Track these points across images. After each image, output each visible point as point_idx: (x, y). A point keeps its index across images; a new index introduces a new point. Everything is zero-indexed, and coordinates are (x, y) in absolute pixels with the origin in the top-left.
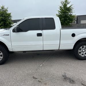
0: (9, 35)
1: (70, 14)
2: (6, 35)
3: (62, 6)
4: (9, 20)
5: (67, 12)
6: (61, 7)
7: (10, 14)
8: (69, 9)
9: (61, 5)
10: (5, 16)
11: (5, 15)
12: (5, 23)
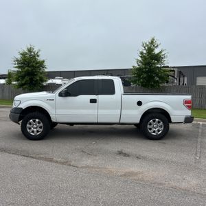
0: (53, 100)
1: (159, 66)
2: (50, 100)
3: (145, 52)
4: (41, 73)
5: (154, 64)
6: (142, 53)
7: (43, 62)
8: (158, 58)
9: (142, 49)
10: (33, 66)
11: (34, 64)
12: (31, 80)
